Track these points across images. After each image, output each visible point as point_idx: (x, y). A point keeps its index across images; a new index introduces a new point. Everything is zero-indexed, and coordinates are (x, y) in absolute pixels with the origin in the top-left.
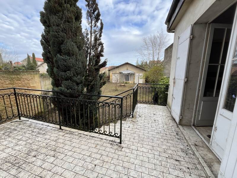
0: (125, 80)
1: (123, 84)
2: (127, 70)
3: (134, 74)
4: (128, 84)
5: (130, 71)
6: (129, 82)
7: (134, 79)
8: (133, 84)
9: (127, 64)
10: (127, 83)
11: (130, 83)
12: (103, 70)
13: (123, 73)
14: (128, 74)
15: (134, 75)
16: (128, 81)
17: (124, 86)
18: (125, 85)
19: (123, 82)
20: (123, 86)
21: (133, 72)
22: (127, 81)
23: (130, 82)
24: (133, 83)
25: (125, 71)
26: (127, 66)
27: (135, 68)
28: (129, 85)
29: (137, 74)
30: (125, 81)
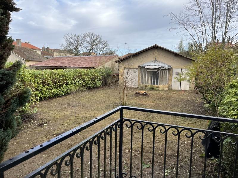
0: (150, 82)
1: (143, 92)
2: (156, 61)
3: (169, 70)
4: (156, 90)
5: (163, 62)
6: (158, 87)
7: (170, 80)
8: (167, 91)
9: (156, 48)
10: (153, 89)
11: (160, 89)
12: (106, 62)
13: (146, 67)
14: (156, 71)
15: (171, 72)
16: (157, 83)
17: (145, 95)
18: (148, 92)
19: (146, 86)
20: (143, 95)
21: (168, 66)
22: (154, 84)
23: (162, 86)
24: (166, 89)
25: (150, 63)
26: (156, 53)
27: (173, 57)
28: (157, 92)
29: (176, 71)
30: (150, 84)
